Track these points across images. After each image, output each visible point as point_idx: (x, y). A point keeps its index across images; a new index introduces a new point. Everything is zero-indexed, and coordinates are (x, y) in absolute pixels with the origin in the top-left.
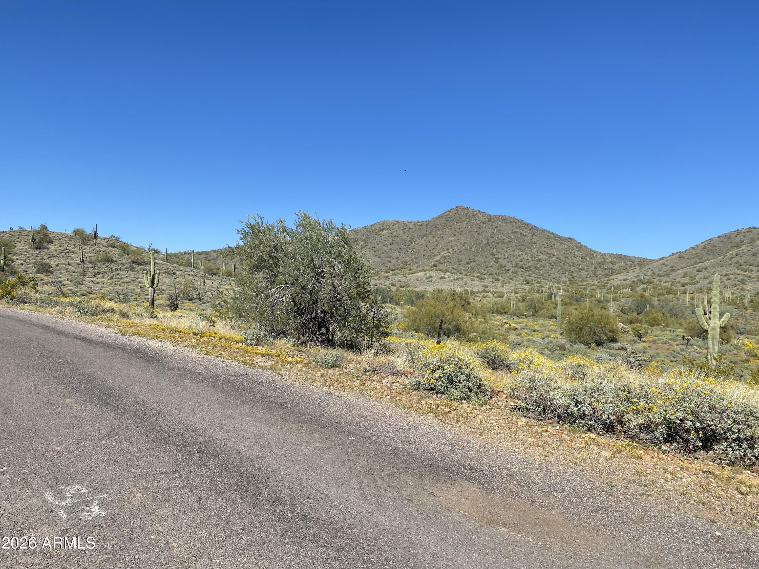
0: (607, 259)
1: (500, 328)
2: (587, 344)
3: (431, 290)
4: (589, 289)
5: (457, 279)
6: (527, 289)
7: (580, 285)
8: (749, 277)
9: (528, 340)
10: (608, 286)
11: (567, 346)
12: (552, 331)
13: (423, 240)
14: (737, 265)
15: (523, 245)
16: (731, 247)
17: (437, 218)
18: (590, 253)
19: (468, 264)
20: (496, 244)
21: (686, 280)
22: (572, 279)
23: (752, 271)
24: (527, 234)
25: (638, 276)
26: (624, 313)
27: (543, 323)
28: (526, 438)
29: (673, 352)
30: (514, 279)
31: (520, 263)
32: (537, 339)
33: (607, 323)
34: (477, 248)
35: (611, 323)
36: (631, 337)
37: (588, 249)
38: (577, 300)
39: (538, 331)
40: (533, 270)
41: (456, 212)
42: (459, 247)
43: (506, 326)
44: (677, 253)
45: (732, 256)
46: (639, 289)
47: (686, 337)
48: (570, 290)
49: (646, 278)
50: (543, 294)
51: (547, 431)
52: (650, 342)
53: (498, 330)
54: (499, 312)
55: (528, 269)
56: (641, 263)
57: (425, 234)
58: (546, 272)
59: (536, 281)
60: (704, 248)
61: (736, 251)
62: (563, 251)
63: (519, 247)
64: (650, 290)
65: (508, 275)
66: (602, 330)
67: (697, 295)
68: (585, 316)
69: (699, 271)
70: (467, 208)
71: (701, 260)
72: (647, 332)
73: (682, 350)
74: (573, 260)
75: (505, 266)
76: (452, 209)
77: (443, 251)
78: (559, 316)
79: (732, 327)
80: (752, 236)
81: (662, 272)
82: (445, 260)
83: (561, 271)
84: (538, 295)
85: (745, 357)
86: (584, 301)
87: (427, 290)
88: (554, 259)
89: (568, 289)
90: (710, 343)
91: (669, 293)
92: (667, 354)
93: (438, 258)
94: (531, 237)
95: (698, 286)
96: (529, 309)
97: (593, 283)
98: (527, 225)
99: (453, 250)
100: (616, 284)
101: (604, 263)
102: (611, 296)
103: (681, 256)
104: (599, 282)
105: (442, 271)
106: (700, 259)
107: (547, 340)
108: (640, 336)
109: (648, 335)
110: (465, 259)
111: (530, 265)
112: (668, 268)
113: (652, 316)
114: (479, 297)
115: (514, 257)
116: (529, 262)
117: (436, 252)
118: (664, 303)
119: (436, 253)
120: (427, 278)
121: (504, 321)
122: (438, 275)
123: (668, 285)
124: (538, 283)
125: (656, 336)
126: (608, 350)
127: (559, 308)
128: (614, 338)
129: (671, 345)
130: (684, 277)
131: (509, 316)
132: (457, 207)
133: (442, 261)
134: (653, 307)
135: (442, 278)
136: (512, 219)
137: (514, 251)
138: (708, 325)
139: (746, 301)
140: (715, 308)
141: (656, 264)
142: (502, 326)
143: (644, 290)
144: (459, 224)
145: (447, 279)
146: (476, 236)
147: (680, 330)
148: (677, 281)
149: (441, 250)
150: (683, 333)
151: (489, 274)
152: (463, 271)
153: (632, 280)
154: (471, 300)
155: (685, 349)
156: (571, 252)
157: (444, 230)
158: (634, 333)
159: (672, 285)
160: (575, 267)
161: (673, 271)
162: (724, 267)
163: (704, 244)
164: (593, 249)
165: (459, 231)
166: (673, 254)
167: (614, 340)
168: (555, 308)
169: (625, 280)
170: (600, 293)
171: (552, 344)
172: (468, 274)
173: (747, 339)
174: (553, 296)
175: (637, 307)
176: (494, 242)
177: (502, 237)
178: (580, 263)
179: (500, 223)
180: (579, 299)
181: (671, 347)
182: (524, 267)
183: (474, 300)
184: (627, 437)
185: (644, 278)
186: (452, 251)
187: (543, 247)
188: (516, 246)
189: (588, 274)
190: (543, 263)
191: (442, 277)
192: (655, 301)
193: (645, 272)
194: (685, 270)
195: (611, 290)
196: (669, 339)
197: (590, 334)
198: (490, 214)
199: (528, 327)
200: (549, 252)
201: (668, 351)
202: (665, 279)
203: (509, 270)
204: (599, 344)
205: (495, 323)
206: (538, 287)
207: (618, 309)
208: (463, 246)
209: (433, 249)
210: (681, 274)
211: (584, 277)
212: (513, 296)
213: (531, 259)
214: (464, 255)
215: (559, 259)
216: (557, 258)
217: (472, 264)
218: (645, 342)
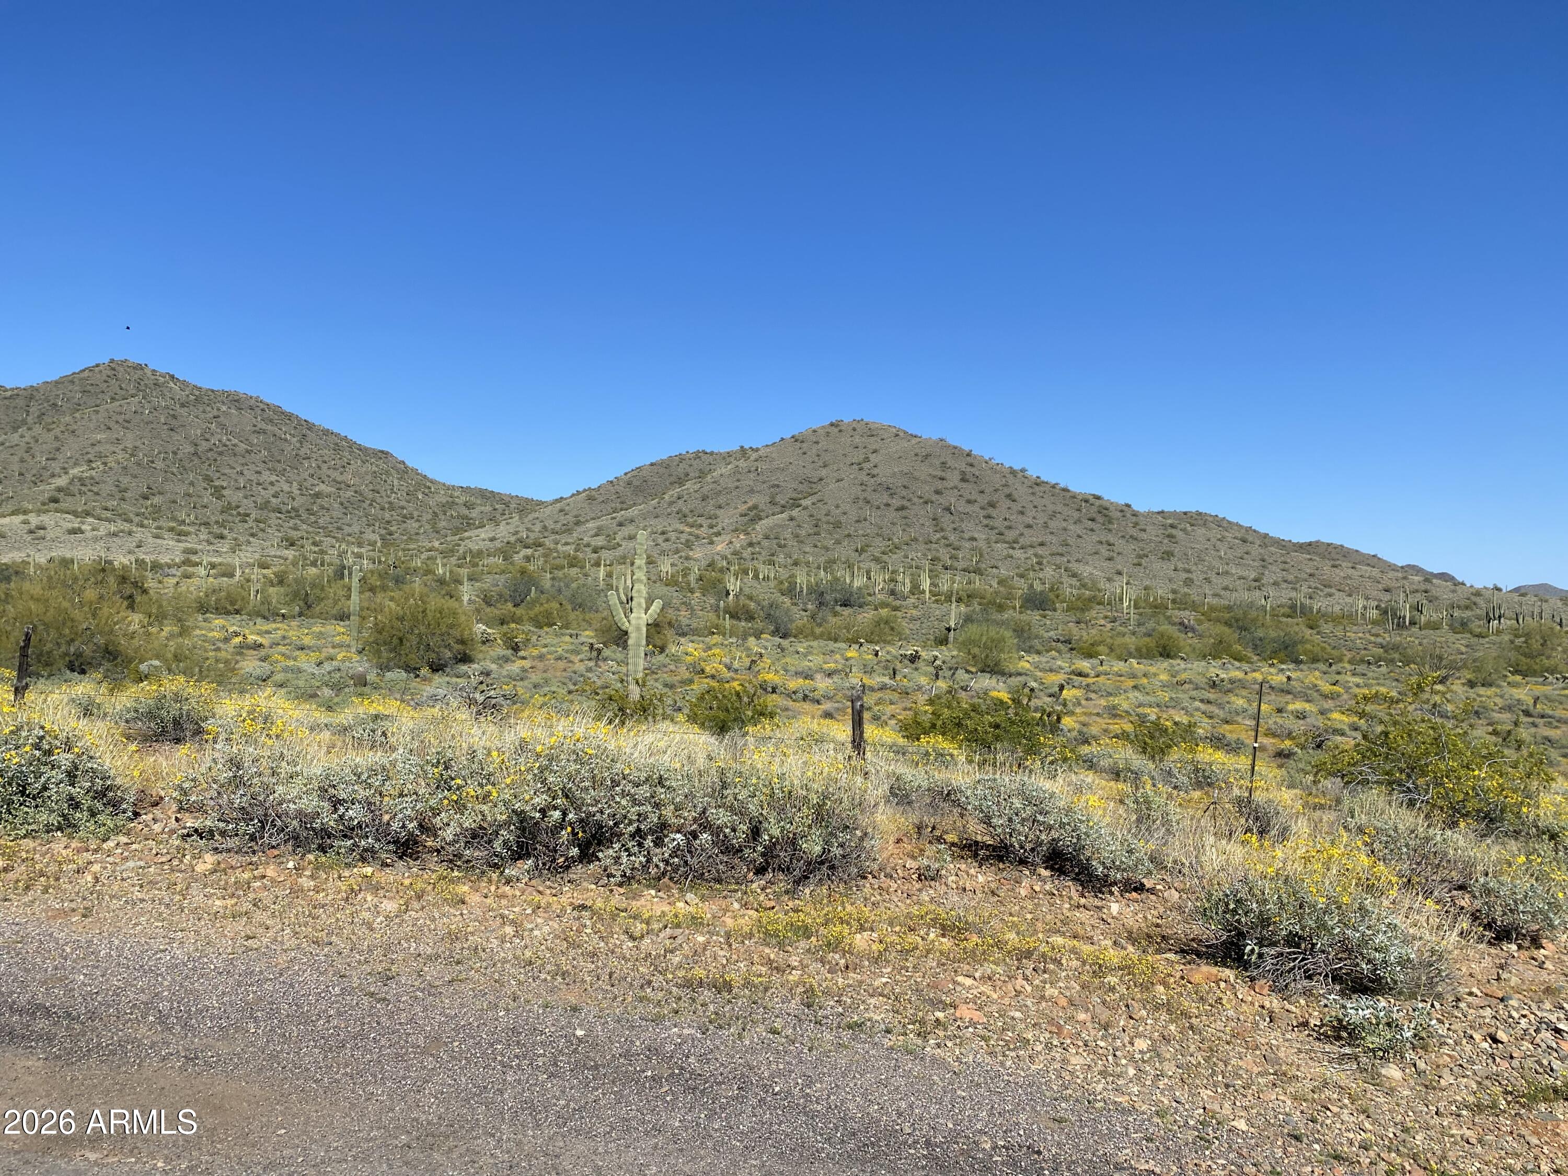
0: (458, 497)
1: (221, 645)
2: (412, 670)
3: (43, 561)
4: (423, 557)
5: (115, 535)
6: (291, 557)
7: (404, 550)
8: (697, 537)
9: (286, 670)
10: (461, 552)
11: (371, 677)
12: (340, 646)
13: (16, 436)
14: (680, 515)
15: (279, 461)
16: (671, 483)
17: (57, 382)
18: (424, 484)
19: (146, 498)
20: (216, 456)
21: (600, 541)
22: (388, 537)
23: (701, 526)
24: (288, 437)
25: (517, 533)
26: (489, 604)
27: (323, 629)
28: (210, 902)
29: (573, 675)
30: (260, 534)
31: (274, 500)
32: (304, 666)
33: (451, 626)
34: (167, 462)
35: (459, 625)
36: (500, 650)
37: (421, 475)
38: (397, 581)
39: (309, 648)
40: (304, 516)
41: (110, 373)
42: (120, 457)
43: (237, 640)
44: (585, 490)
45: (672, 499)
46: (518, 558)
47: (596, 646)
48: (383, 559)
49: (532, 535)
50: (326, 567)
51: (264, 877)
52: (534, 658)
53: (218, 649)
54: (221, 611)
55: (293, 514)
56: (521, 508)
57: (24, 422)
58: (333, 521)
59: (311, 541)
60: (629, 483)
61: (677, 490)
62: (369, 478)
63: (270, 465)
64: (538, 559)
65: (246, 526)
66: (443, 640)
67: (618, 569)
68: (408, 612)
69: (621, 524)
70: (139, 367)
71: (625, 506)
72: (528, 640)
73: (589, 670)
74: (389, 497)
75: (238, 507)
76: (98, 365)
77: (76, 464)
78: (354, 615)
79: (670, 624)
80: (702, 466)
81: (559, 526)
82: (83, 488)
83: (364, 519)
84: (313, 571)
85: (687, 675)
86: (411, 582)
87: (31, 560)
88: (350, 493)
89: (379, 558)
90: (631, 653)
91: (572, 565)
92: (562, 680)
93: (62, 482)
94: (298, 445)
95: (619, 552)
96: (292, 601)
97: (430, 545)
98: (290, 416)
99: (105, 464)
100: (475, 548)
101: (452, 504)
102: (464, 572)
103: (591, 496)
104: (441, 544)
105: (75, 514)
106: (622, 503)
107: (327, 667)
108: (516, 648)
109: (530, 646)
110: (137, 487)
111: (296, 504)
112: (570, 518)
113: (542, 609)
114: (174, 576)
115: (260, 487)
116: (294, 499)
117: (56, 467)
118: (562, 584)
119: (58, 470)
120: (31, 532)
121: (231, 630)
122: (62, 523)
123: (570, 549)
124: (315, 544)
125: (546, 646)
126: (454, 680)
127: (355, 597)
128: (465, 654)
129: (571, 662)
130: (597, 535)
131: (244, 617)
132: (112, 361)
133: (75, 489)
134: (542, 592)
135: (73, 531)
136: (252, 402)
137: (257, 472)
138: (629, 621)
139: (692, 578)
140: (639, 591)
141: (548, 510)
142: (226, 640)
143: (528, 559)
144: (118, 403)
145: (89, 535)
146: (164, 434)
147: (587, 633)
148: (585, 542)
149: (71, 462)
150: (592, 637)
151: (200, 524)
152: (132, 515)
153: (505, 541)
154: (150, 584)
155: (594, 668)
156: (385, 481)
157: (77, 415)
158: (505, 642)
159: (576, 550)
160: (393, 513)
161: (578, 523)
162: (660, 519)
163: (629, 475)
164: (430, 476)
165: (121, 418)
166: (579, 493)
167: (465, 659)
168: (349, 597)
169: (492, 539)
170: (444, 565)
171: (338, 675)
172: (146, 522)
173: (690, 644)
174: (346, 572)
175: (513, 591)
176: (211, 450)
177: (229, 440)
178: (403, 503)
179: (224, 408)
180: (401, 579)
181: (570, 665)
182: (284, 511)
183: (160, 582)
184: (442, 861)
185: (527, 537)
186: (102, 467)
187: (324, 467)
188: (264, 462)
189: (420, 527)
190: (325, 502)
191: (73, 528)
192: (546, 581)
193: (530, 526)
194: (598, 523)
195: (465, 558)
196: (567, 651)
197: (418, 648)
198: (199, 385)
199: (288, 641)
200: (339, 479)
201: (564, 674)
202: (564, 538)
203: (248, 515)
204: (437, 668)
205: (211, 634)
206: (315, 552)
207: (478, 596)
208: (132, 455)
209: (47, 459)
210: (592, 529)
211: (413, 532)
212: (256, 574)
213: (298, 492)
214: (136, 477)
215: (361, 494)
216: (356, 492)
217: (156, 500)
218: (524, 658)
